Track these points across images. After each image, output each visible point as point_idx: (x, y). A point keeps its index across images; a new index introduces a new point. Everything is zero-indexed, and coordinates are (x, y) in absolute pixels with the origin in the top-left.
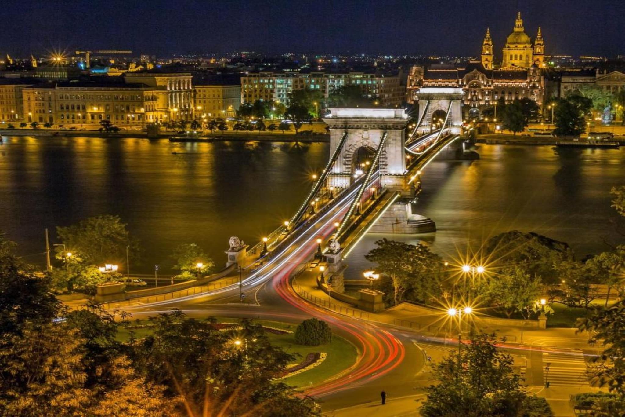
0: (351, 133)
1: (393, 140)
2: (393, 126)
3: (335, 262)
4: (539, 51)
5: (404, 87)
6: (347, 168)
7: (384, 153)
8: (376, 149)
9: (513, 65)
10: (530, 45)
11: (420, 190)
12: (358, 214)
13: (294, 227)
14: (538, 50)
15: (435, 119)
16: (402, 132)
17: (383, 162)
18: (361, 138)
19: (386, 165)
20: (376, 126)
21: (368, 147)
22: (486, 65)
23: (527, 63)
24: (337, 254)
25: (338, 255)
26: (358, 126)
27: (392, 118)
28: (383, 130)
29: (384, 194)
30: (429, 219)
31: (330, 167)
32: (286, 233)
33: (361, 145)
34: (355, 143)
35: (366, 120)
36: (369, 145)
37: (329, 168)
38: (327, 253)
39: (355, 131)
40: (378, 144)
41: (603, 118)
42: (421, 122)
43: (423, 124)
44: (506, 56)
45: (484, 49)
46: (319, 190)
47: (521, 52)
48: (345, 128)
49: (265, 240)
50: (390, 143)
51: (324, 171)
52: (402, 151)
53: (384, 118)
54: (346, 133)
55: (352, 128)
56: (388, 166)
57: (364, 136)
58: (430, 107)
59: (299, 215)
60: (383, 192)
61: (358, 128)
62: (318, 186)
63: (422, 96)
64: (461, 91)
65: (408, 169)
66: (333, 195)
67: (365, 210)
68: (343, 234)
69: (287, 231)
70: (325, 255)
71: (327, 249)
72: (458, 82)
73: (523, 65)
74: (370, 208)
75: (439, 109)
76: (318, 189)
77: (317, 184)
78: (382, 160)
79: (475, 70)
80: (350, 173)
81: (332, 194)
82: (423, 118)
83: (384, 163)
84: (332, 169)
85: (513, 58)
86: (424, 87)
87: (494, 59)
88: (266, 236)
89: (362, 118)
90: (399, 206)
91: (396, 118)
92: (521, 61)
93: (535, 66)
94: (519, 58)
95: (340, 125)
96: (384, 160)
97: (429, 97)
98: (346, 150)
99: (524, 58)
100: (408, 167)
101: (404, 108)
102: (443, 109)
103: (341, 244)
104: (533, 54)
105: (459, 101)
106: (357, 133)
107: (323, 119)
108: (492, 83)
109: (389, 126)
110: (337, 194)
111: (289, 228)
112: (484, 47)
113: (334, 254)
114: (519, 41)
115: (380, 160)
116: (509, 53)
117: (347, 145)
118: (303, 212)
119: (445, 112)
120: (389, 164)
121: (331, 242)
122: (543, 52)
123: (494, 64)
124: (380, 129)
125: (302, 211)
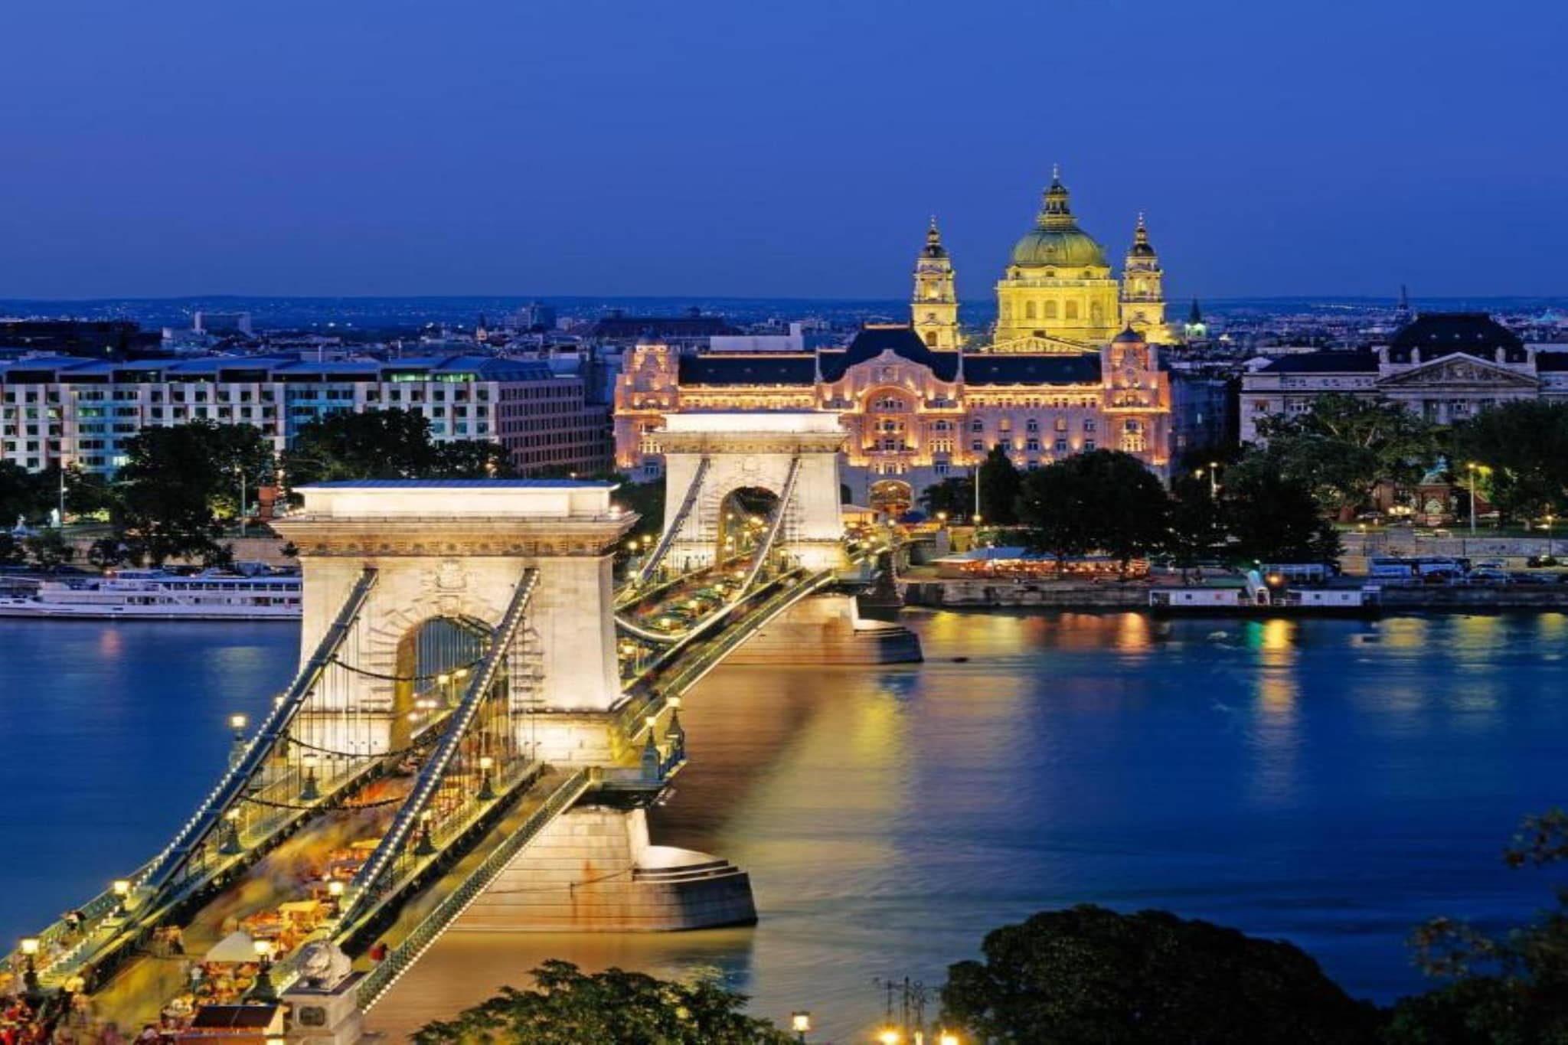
0: (389, 571)
1: (565, 591)
2: (565, 544)
3: (332, 1022)
4: (1144, 287)
5: (601, 410)
6: (376, 690)
7: (528, 637)
8: (494, 625)
9: (1040, 334)
10: (1104, 272)
11: (682, 763)
12: (425, 849)
13: (151, 900)
14: (1139, 285)
15: (730, 517)
16: (602, 563)
17: (525, 666)
18: (431, 586)
19: (539, 678)
20: (492, 546)
21: (461, 617)
22: (932, 336)
23: (1099, 329)
24: (337, 991)
25: (345, 994)
26: (418, 546)
27: (559, 519)
28: (521, 559)
29: (532, 779)
30: (725, 863)
31: (305, 687)
32: (119, 922)
33: (433, 611)
34: (408, 605)
35: (454, 526)
36: (467, 611)
37: (297, 691)
38: (294, 990)
39: (407, 565)
40: (503, 605)
41: (1421, 508)
42: (674, 530)
43: (683, 535)
44: (1009, 304)
45: (919, 283)
46: (259, 769)
47: (1071, 293)
48: (368, 553)
49: (30, 946)
50: (551, 605)
51: (280, 701)
52: (603, 629)
53: (524, 520)
54: (370, 571)
55: (395, 554)
56: (544, 683)
57: (445, 580)
58: (709, 479)
59: (174, 855)
60: (525, 774)
61: (418, 552)
62: (254, 755)
63: (676, 442)
64: (829, 423)
65: (627, 692)
66: (318, 785)
67: (457, 835)
68: (361, 922)
69: (123, 913)
70: (287, 998)
71: (293, 978)
72: (819, 394)
73: (1082, 337)
74: (475, 826)
75: (750, 483)
76: (252, 764)
77: (249, 747)
78: (520, 660)
79: (887, 354)
80: (388, 706)
81: (312, 781)
82: (683, 515)
83: (529, 672)
84: (310, 694)
85: (1040, 312)
86: (683, 411)
87: (960, 318)
88: (34, 936)
89: (438, 520)
90: (596, 818)
91: (573, 517)
92: (1073, 323)
93: (1131, 336)
94: (1061, 312)
95: (345, 543)
96: (528, 659)
97: (705, 449)
98: (372, 629)
99: (1084, 311)
100: (630, 683)
101: (608, 485)
102: (766, 484)
103: (354, 959)
104: (1120, 300)
105: (830, 459)
106: (412, 571)
107: (273, 525)
108: (961, 395)
109: (549, 546)
110: (334, 779)
111: (130, 905)
112: (918, 276)
113: (326, 994)
114: (1061, 255)
115: (511, 660)
116: (1019, 294)
117: (374, 609)
118: (195, 843)
119: (775, 497)
120: (549, 675)
121: (314, 951)
122: (1157, 291)
123: (963, 331)
124: (506, 554)
125: (185, 842)
